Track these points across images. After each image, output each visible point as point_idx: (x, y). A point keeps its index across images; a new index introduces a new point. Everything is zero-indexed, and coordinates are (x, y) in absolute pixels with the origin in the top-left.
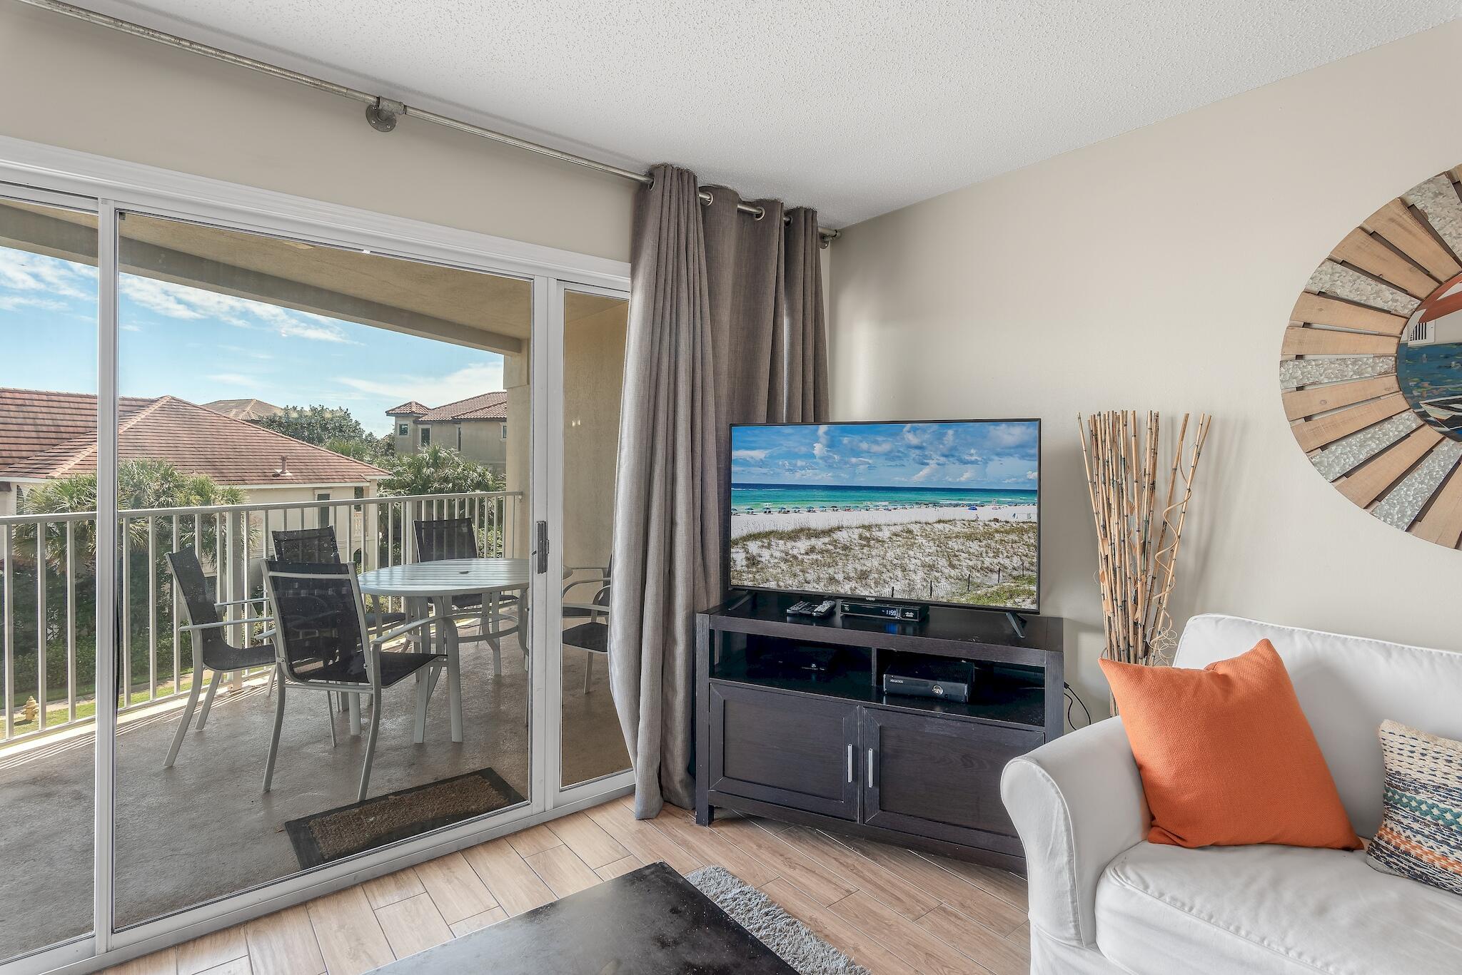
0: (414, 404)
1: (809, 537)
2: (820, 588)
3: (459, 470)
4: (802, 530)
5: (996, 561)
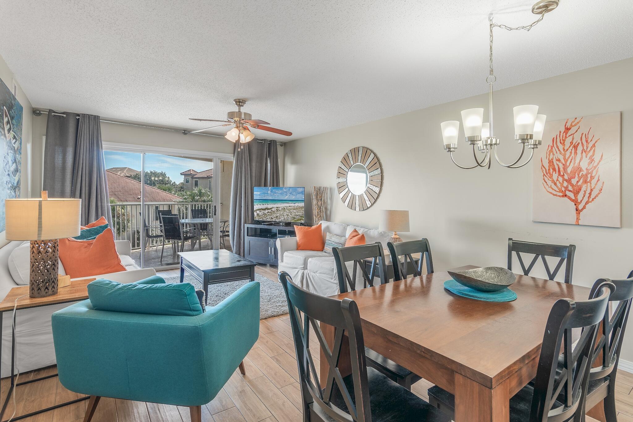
0: (191, 170)
1: (268, 210)
2: (270, 220)
3: (210, 198)
4: (266, 208)
5: (298, 214)
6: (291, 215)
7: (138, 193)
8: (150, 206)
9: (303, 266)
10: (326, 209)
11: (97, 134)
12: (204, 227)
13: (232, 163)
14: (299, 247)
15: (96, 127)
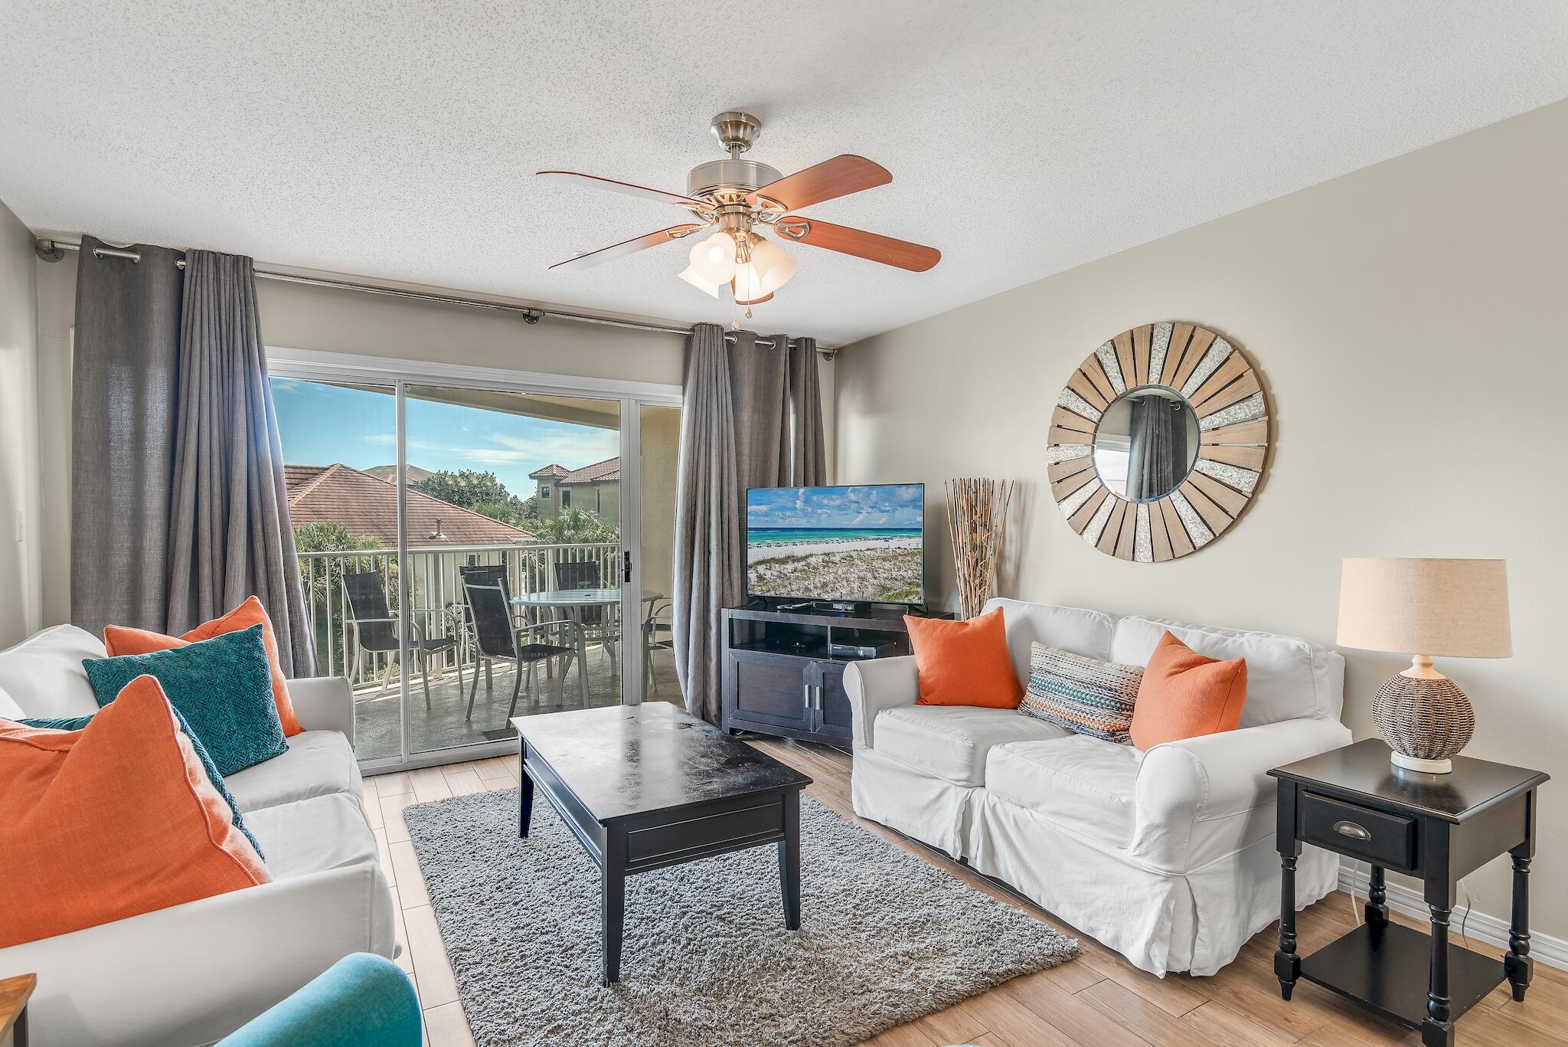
0: (555, 467)
1: (794, 561)
2: (799, 595)
3: (599, 532)
4: (789, 557)
5: (899, 574)
6: (875, 578)
7: (431, 524)
8: (441, 555)
9: (964, 775)
10: (1001, 556)
11: (244, 318)
12: (592, 614)
13: (677, 413)
14: (927, 695)
15: (242, 295)
